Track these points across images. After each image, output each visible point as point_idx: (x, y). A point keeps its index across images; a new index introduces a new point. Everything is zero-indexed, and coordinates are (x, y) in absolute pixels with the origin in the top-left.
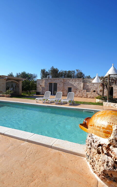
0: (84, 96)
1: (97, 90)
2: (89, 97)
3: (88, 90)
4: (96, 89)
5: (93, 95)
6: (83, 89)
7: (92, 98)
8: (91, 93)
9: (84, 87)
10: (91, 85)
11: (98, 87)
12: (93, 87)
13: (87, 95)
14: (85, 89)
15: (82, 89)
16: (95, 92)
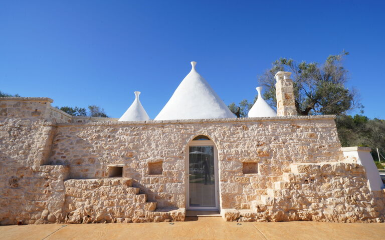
0: (44, 212)
1: (132, 165)
2: (76, 216)
3: (76, 169)
4: (128, 158)
5: (109, 198)
6: (44, 163)
7: (98, 222)
8: (96, 186)
9: (58, 151)
10: (99, 137)
11: (136, 148)
12: (111, 149)
13: (65, 204)
14: (58, 163)
15: (38, 160)
16: (124, 179)
